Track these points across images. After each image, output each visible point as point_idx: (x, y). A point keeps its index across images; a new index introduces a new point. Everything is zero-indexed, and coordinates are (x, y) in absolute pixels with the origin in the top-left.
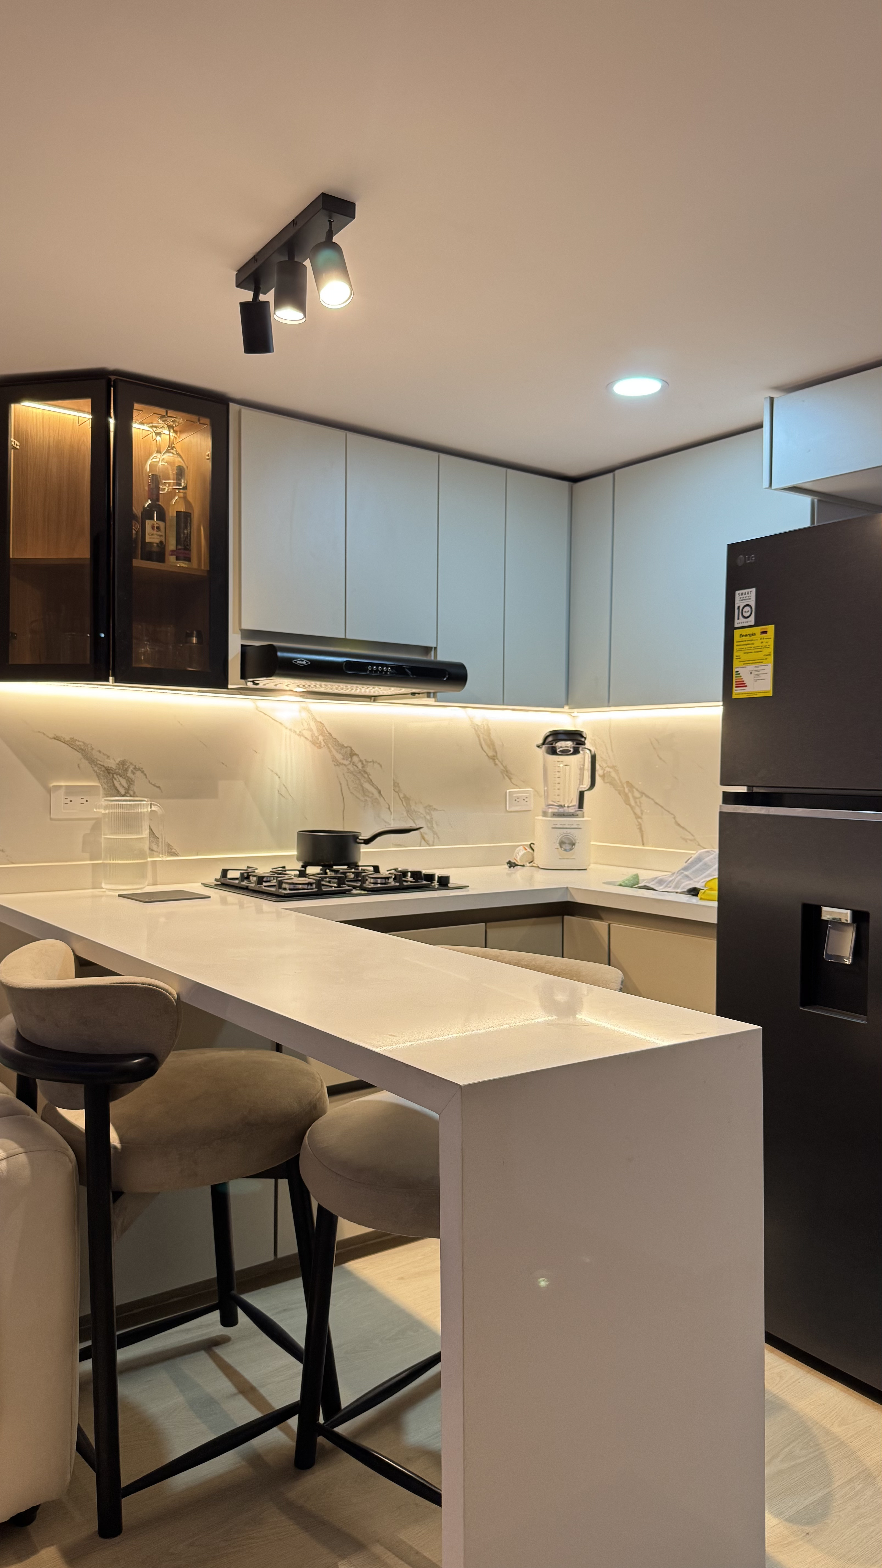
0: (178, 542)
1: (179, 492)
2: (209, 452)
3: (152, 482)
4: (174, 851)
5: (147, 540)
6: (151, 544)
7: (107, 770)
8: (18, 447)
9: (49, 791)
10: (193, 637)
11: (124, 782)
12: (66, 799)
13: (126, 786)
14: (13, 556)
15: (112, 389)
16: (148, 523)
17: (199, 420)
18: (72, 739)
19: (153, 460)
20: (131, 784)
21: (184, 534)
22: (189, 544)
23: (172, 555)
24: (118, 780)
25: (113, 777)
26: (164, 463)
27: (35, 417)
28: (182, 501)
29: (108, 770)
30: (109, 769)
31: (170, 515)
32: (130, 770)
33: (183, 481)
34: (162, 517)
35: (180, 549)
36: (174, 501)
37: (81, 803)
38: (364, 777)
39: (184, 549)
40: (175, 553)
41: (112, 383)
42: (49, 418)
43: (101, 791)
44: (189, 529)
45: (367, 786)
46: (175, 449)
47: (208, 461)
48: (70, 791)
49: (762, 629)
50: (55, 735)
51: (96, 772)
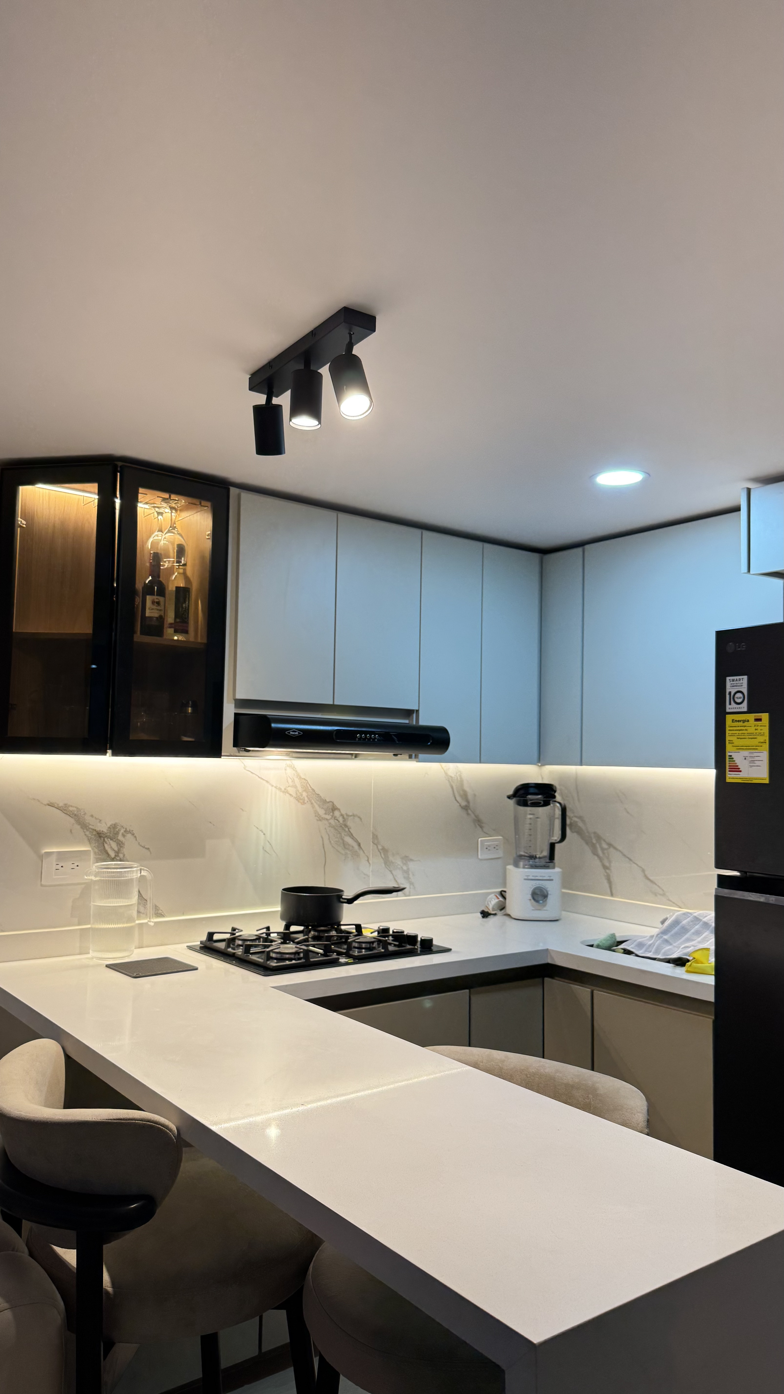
0: (176, 617)
1: (179, 568)
2: (209, 532)
3: (153, 560)
4: (161, 912)
5: (147, 614)
6: (150, 618)
7: (98, 833)
8: (24, 526)
9: (41, 857)
10: (189, 707)
11: (114, 845)
12: (57, 864)
13: (116, 849)
14: (15, 630)
15: (119, 474)
16: (149, 598)
17: (200, 503)
18: (66, 805)
19: (155, 538)
20: (121, 847)
21: (183, 608)
22: (186, 617)
23: (170, 627)
24: (108, 844)
25: (104, 840)
26: (165, 542)
27: (41, 495)
28: (182, 578)
29: (100, 835)
30: (100, 833)
31: (170, 589)
32: (120, 834)
33: (183, 559)
34: (162, 591)
35: (177, 622)
36: (174, 576)
37: (72, 869)
38: (345, 830)
39: (181, 624)
40: (173, 626)
41: (119, 469)
42: (56, 498)
43: (92, 856)
44: (187, 603)
45: (348, 840)
46: (176, 530)
47: (209, 540)
48: (62, 856)
49: (755, 716)
50: (49, 801)
51: (87, 836)
